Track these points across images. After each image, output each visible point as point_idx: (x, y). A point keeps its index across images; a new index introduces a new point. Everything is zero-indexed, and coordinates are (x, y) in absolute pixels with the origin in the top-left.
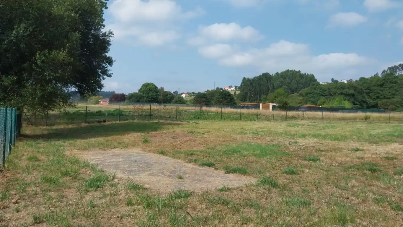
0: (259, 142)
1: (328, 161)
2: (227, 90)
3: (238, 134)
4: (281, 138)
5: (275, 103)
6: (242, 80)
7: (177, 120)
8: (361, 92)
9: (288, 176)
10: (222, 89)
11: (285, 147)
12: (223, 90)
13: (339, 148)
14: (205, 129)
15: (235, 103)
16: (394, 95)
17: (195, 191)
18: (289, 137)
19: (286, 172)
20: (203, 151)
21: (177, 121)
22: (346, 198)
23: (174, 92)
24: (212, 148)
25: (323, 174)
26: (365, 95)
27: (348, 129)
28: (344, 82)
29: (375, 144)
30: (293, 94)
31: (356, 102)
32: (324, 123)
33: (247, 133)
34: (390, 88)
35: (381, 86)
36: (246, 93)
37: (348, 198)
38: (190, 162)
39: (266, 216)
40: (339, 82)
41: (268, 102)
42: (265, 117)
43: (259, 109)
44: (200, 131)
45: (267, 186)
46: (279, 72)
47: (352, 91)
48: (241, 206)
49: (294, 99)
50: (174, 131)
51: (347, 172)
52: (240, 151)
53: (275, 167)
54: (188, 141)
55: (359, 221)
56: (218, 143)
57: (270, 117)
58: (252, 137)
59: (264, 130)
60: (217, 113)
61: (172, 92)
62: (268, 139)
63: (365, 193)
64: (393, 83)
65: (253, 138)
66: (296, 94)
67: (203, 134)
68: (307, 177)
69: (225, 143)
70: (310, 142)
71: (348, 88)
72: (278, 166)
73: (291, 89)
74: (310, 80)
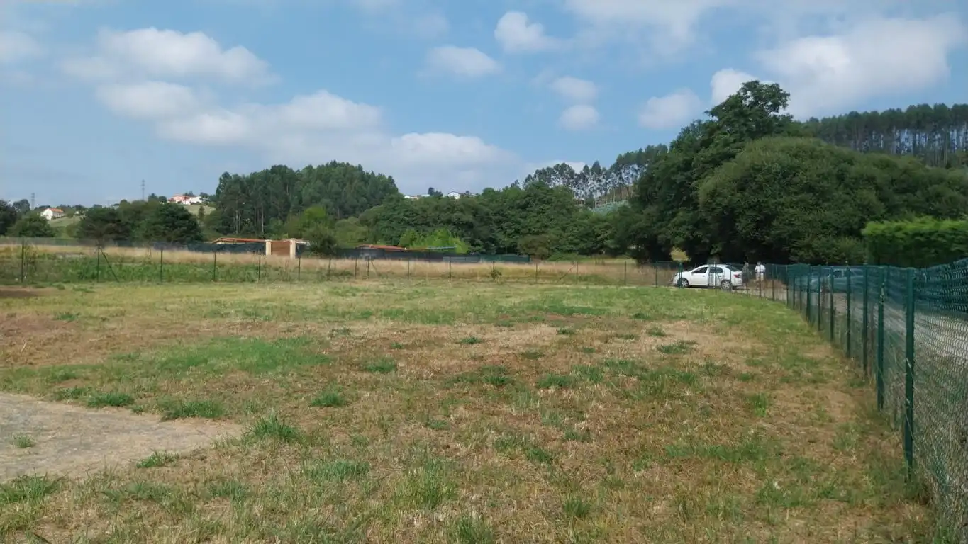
0: (258, 334)
1: (414, 370)
2: (179, 202)
3: (205, 317)
4: (314, 323)
5: (305, 239)
6: (220, 179)
7: (22, 282)
8: (485, 220)
9: (321, 412)
10: (163, 199)
11: (321, 343)
12: (169, 202)
13: (437, 338)
14: (111, 306)
15: (200, 239)
16: (546, 227)
17: (70, 475)
18: (332, 319)
19: (318, 403)
20: (102, 366)
21: (25, 287)
22: (443, 448)
23: (16, 204)
24: (129, 358)
25: (400, 399)
26: (494, 227)
27: (459, 298)
28: (453, 198)
29: (506, 328)
30: (347, 218)
31: (478, 241)
32: (411, 287)
33: (228, 314)
34: (539, 213)
35: (524, 208)
36: (231, 214)
37: (448, 447)
38: (60, 397)
39: (262, 514)
40: (443, 196)
41: (286, 238)
42: (277, 272)
43: (264, 253)
44: (96, 312)
45: (269, 442)
46: (315, 167)
47: (468, 218)
48: (199, 499)
49: (349, 230)
50: (13, 316)
51: (449, 389)
52: (206, 361)
53: (295, 392)
54: (56, 340)
55: (464, 493)
56: (147, 343)
57: (291, 274)
58: (241, 324)
59: (274, 304)
60: (147, 263)
61: (11, 203)
62: (282, 325)
63: (482, 431)
64: (544, 202)
65: (244, 326)
66: (352, 220)
67: (104, 320)
68: (365, 408)
69: (165, 342)
70: (377, 328)
71: (462, 211)
72: (302, 391)
73: (341, 207)
74: (385, 188)
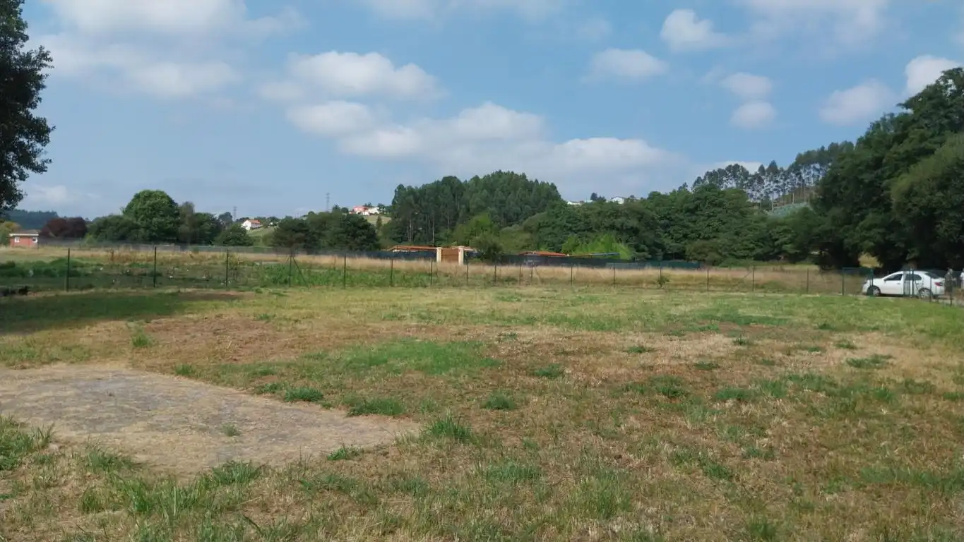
0: (432, 336)
1: (582, 376)
2: (359, 213)
3: (383, 320)
4: (482, 327)
5: (472, 247)
6: (396, 191)
7: (227, 287)
8: (651, 225)
9: (493, 414)
10: (345, 210)
11: (490, 346)
12: (350, 213)
13: (603, 345)
14: (302, 308)
15: (378, 247)
17: (270, 464)
18: (500, 323)
19: (489, 405)
20: (295, 365)
21: (228, 290)
22: (615, 458)
23: (221, 216)
24: (319, 357)
25: (569, 406)
26: (660, 231)
27: (624, 305)
28: (617, 202)
29: (677, 337)
30: (511, 226)
31: (642, 246)
32: (574, 293)
33: (404, 317)
34: (709, 216)
35: (692, 211)
36: (405, 223)
37: (620, 457)
38: (260, 391)
39: (440, 511)
40: (607, 202)
41: (455, 245)
42: (447, 278)
43: (435, 260)
44: (289, 314)
45: (445, 440)
46: (481, 177)
47: (633, 223)
48: (383, 492)
49: (512, 239)
50: (220, 316)
51: (617, 398)
52: (385, 361)
53: (467, 393)
54: (256, 339)
55: (639, 505)
56: (334, 342)
57: (460, 280)
58: (417, 326)
59: (446, 308)
60: (332, 270)
61: (217, 216)
62: (453, 329)
63: (655, 443)
64: (715, 205)
65: (419, 328)
66: (515, 227)
67: (296, 321)
68: (535, 412)
69: (350, 343)
70: (542, 333)
71: (627, 215)
72: (473, 393)
73: (505, 215)
74: (546, 196)
